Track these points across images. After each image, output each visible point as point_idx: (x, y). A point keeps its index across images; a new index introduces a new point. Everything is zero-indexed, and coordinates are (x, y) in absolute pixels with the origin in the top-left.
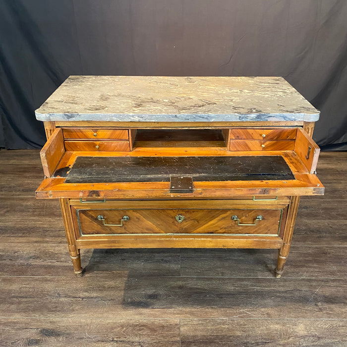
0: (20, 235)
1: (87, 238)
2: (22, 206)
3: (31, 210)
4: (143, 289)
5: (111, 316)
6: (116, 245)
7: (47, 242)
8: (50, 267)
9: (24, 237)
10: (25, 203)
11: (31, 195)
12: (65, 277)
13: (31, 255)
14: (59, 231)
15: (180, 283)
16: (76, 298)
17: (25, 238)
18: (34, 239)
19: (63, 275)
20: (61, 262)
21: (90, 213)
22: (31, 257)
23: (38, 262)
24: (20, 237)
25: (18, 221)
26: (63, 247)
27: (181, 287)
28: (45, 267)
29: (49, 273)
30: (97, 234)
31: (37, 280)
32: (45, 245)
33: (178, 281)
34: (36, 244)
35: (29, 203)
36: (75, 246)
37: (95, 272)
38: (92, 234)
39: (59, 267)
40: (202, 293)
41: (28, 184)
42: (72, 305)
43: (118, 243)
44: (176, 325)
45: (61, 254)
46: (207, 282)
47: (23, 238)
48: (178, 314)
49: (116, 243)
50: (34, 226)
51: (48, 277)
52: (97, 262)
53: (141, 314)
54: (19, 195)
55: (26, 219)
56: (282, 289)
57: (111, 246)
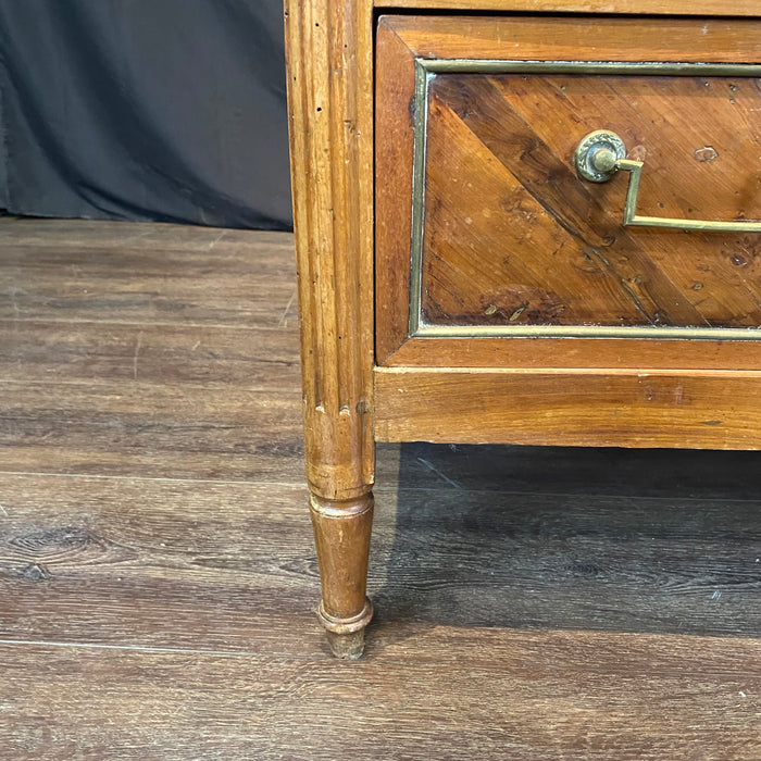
0: (10, 438)
1: (456, 348)
2: (42, 344)
3: (75, 358)
6: (665, 414)
7: (145, 470)
8: (160, 592)
9: (29, 445)
10: (53, 338)
11: (84, 317)
12: (254, 658)
13: (54, 524)
14: (206, 428)
17: (31, 451)
18: (78, 456)
19: (241, 645)
20: (224, 565)
21: (524, 108)
22: (49, 536)
23: (91, 563)
24: (9, 444)
25: (14, 388)
26: (227, 495)
28: (131, 592)
29: (154, 627)
30: (534, 318)
31: (69, 668)
32: (132, 481)
34: (87, 477)
35: (71, 339)
36: (362, 413)
37: (440, 630)
38: (499, 319)
39: (209, 595)
41: (75, 289)
43: (688, 400)
45: (222, 524)
47: (22, 451)
49: (667, 400)
50: (83, 408)
51: (146, 651)
52: (432, 573)
54: (33, 315)
55: (50, 386)
57: (626, 431)
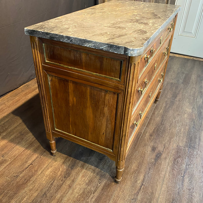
4: (146, 151)
5: (163, 173)
7: (62, 197)
12: (116, 191)
15: (147, 134)
16: (140, 189)
19: (113, 192)
20: (95, 191)
26: (78, 186)
27: (151, 135)
32: (65, 199)
33: (145, 134)
39: (101, 194)
40: (158, 129)
42: (148, 193)
44: (177, 146)
45: (86, 188)
46: (151, 124)
48: (170, 143)
53: (166, 158)
56: (164, 105)
